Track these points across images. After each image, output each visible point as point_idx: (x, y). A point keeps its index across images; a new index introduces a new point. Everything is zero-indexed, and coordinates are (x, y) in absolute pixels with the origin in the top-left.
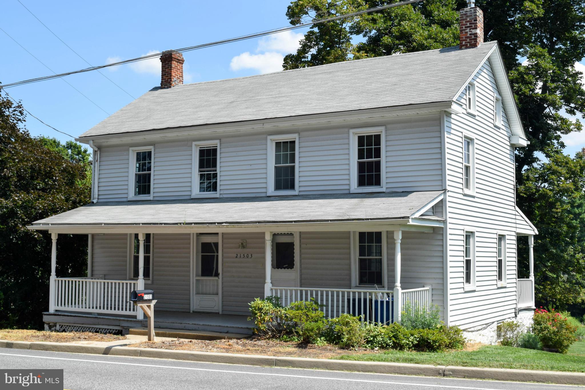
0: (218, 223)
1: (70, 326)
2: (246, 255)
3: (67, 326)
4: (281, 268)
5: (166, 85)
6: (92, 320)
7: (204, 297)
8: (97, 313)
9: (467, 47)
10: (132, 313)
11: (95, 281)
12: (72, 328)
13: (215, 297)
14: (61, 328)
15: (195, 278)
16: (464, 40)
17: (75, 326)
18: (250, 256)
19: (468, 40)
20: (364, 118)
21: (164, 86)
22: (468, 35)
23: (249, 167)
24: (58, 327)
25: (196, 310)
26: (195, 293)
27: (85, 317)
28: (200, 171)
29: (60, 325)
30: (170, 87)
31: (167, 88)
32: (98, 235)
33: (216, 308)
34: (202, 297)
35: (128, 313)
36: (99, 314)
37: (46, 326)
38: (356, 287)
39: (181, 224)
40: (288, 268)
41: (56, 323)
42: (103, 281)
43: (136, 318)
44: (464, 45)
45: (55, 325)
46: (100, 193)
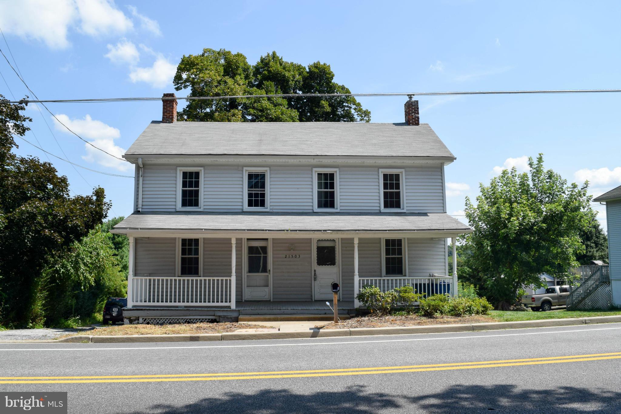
0: (324, 231)
1: (155, 319)
2: (294, 256)
3: (152, 319)
4: (325, 265)
5: (168, 120)
6: (183, 312)
7: (255, 289)
8: (185, 306)
9: (413, 125)
10: (227, 304)
11: (139, 278)
12: (158, 321)
13: (266, 289)
14: (144, 321)
15: (246, 274)
16: (411, 120)
17: (161, 319)
18: (298, 256)
19: (414, 120)
20: (390, 162)
21: (165, 121)
22: (414, 117)
23: (297, 190)
24: (141, 320)
25: (248, 300)
26: (246, 286)
27: (175, 310)
28: (248, 191)
29: (143, 319)
30: (172, 122)
31: (169, 123)
32: (142, 239)
33: (266, 297)
34: (253, 289)
35: (224, 304)
36: (186, 307)
37: (126, 321)
38: (385, 276)
39: (287, 230)
40: (331, 265)
41: (139, 317)
42: (148, 278)
43: (231, 308)
44: (411, 123)
45: (138, 319)
46: (144, 204)
